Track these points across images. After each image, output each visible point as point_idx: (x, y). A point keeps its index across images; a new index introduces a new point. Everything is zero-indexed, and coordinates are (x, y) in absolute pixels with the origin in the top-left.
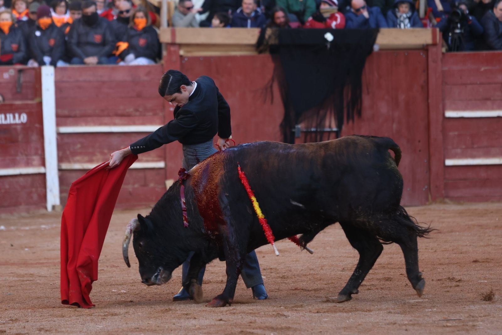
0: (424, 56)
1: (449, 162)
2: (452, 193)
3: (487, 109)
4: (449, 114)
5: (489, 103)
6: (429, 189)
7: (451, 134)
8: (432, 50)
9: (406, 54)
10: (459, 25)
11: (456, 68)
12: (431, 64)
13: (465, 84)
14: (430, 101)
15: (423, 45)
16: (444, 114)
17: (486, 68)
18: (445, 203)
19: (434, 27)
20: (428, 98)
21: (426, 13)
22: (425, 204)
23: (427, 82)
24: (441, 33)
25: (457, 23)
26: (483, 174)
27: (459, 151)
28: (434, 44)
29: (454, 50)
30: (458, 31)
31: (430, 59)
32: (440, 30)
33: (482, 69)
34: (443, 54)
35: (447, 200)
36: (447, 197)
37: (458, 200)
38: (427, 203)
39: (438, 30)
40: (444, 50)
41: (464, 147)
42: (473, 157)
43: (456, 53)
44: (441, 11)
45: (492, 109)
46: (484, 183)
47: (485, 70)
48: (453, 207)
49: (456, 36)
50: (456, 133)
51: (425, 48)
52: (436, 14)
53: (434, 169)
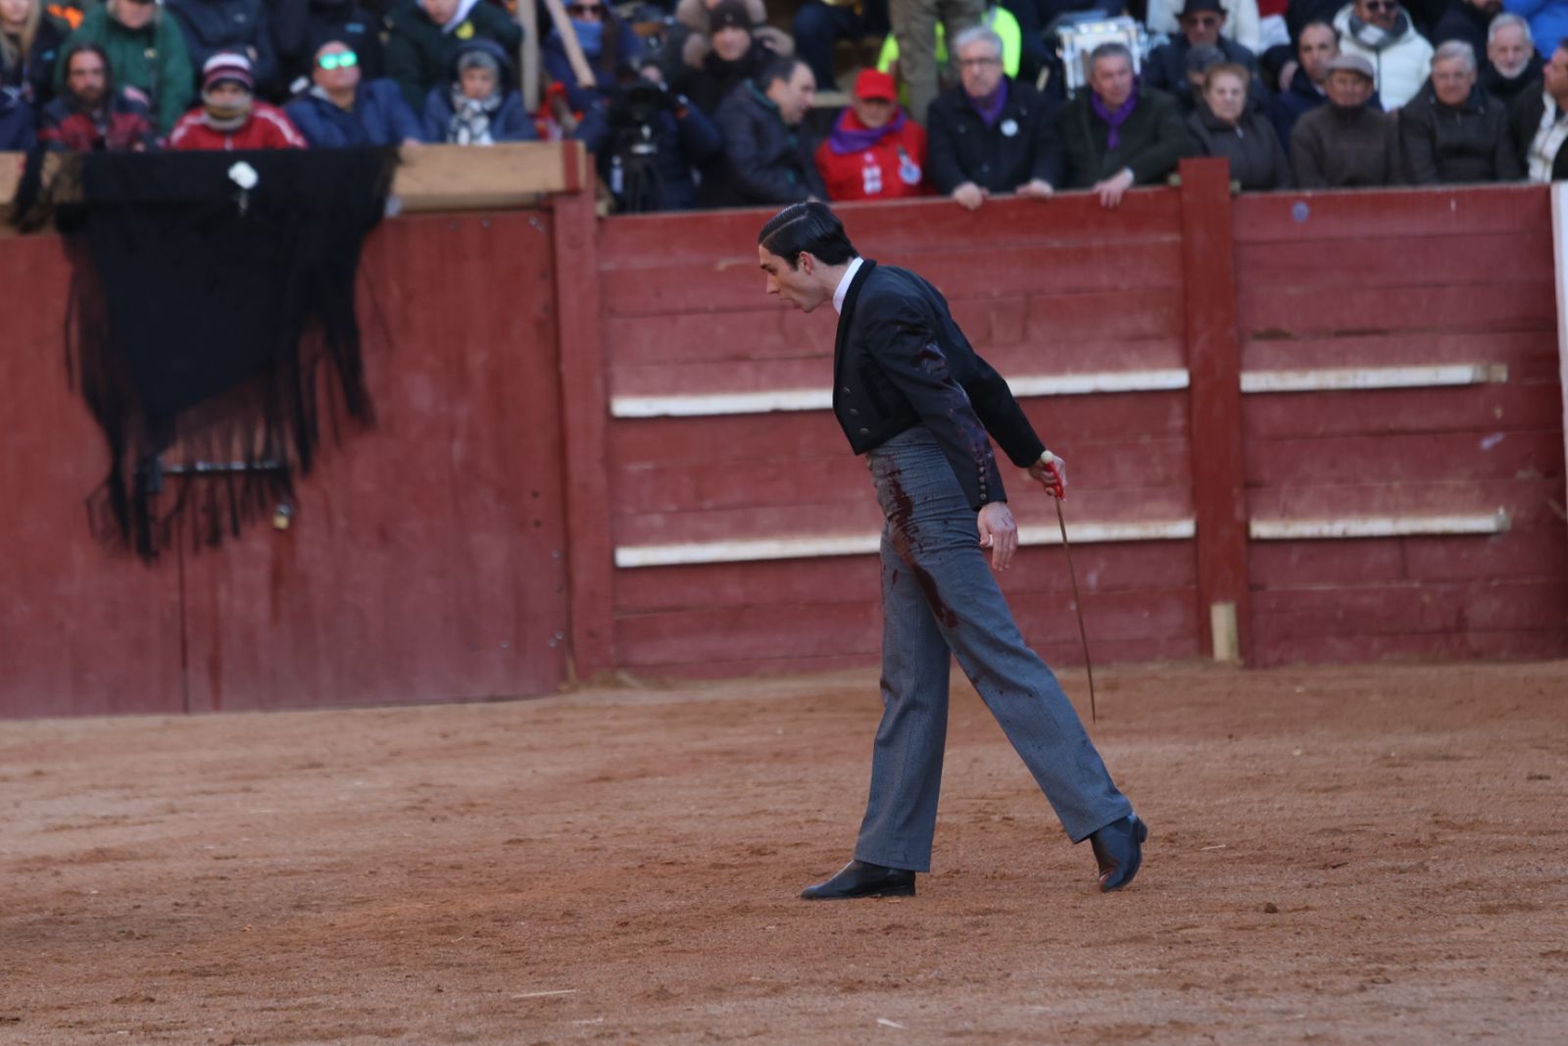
0: (541, 228)
1: (627, 557)
2: (642, 654)
3: (742, 388)
4: (626, 406)
5: (745, 369)
6: (569, 643)
7: (634, 468)
8: (566, 210)
9: (486, 224)
10: (646, 131)
11: (640, 262)
12: (565, 255)
13: (670, 314)
14: (564, 367)
15: (538, 196)
16: (607, 408)
17: (734, 261)
18: (618, 685)
19: (568, 136)
20: (557, 357)
21: (543, 96)
22: (558, 692)
23: (554, 308)
24: (592, 157)
25: (639, 125)
26: (733, 590)
27: (658, 520)
28: (572, 192)
29: (633, 209)
30: (642, 149)
31: (561, 238)
32: (590, 149)
33: (722, 265)
34: (600, 220)
35: (624, 676)
36: (625, 665)
37: (657, 675)
38: (564, 687)
39: (581, 146)
40: (601, 208)
41: (672, 507)
42: (701, 537)
43: (639, 216)
44: (589, 89)
45: (757, 387)
46: (736, 618)
47: (731, 269)
48: (645, 698)
49: (637, 165)
50: (648, 466)
51: (544, 205)
52: (577, 99)
53: (582, 578)
